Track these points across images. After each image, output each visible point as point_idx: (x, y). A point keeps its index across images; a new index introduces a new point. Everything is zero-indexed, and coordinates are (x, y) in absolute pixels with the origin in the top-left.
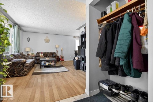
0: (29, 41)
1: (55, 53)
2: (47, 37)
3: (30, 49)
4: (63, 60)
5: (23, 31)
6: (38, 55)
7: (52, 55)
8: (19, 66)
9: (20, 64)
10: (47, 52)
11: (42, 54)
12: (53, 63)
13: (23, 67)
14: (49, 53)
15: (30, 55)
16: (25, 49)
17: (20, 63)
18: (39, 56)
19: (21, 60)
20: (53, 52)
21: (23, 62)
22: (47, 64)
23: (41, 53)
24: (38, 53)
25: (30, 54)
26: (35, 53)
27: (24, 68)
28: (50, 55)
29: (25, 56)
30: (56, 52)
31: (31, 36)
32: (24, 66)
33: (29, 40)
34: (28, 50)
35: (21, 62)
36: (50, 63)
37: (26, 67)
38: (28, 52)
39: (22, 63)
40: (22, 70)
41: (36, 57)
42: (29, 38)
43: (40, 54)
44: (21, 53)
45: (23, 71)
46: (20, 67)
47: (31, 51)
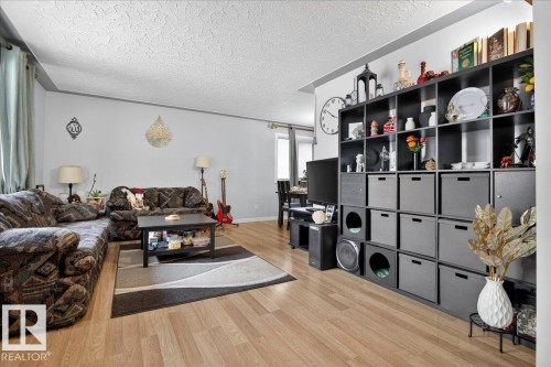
0: (74, 136)
1: (194, 190)
2: (159, 119)
3: (82, 171)
4: (230, 221)
5: (49, 86)
6: (119, 202)
7: (184, 198)
8: (37, 273)
9: (44, 258)
10: (160, 187)
11: (140, 196)
12: (201, 241)
13: (63, 274)
14: (170, 191)
15: (83, 199)
16: (57, 174)
17: (46, 252)
18: (127, 206)
19: (47, 238)
20: (184, 185)
21: (60, 245)
22: (173, 243)
23: (134, 191)
24: (117, 193)
25: (82, 194)
26: (107, 190)
27: (66, 280)
28: (174, 199)
29: (60, 204)
30: (198, 186)
31: (88, 115)
32: (68, 272)
33: (74, 129)
34: (69, 176)
35: (50, 245)
36: (187, 241)
37: (81, 271)
38: (71, 186)
39: (57, 251)
40: (58, 296)
41: (113, 208)
42: (74, 121)
43: (131, 197)
44: (40, 193)
45: (60, 301)
46: (45, 276)
47: (85, 181)
